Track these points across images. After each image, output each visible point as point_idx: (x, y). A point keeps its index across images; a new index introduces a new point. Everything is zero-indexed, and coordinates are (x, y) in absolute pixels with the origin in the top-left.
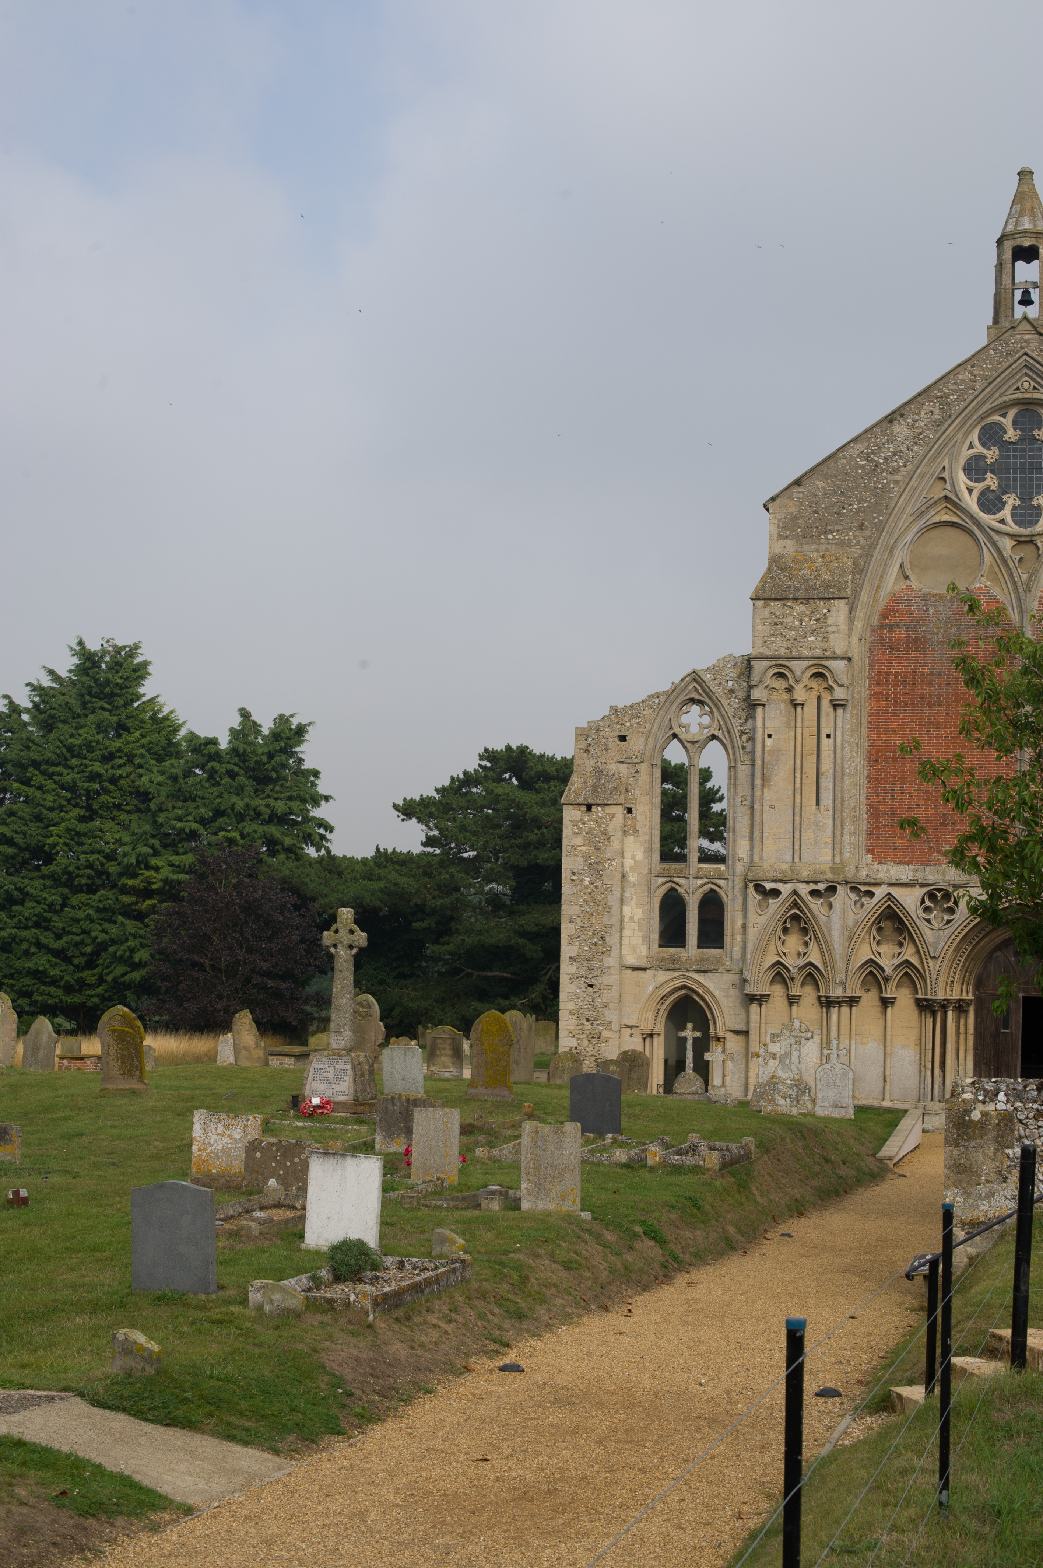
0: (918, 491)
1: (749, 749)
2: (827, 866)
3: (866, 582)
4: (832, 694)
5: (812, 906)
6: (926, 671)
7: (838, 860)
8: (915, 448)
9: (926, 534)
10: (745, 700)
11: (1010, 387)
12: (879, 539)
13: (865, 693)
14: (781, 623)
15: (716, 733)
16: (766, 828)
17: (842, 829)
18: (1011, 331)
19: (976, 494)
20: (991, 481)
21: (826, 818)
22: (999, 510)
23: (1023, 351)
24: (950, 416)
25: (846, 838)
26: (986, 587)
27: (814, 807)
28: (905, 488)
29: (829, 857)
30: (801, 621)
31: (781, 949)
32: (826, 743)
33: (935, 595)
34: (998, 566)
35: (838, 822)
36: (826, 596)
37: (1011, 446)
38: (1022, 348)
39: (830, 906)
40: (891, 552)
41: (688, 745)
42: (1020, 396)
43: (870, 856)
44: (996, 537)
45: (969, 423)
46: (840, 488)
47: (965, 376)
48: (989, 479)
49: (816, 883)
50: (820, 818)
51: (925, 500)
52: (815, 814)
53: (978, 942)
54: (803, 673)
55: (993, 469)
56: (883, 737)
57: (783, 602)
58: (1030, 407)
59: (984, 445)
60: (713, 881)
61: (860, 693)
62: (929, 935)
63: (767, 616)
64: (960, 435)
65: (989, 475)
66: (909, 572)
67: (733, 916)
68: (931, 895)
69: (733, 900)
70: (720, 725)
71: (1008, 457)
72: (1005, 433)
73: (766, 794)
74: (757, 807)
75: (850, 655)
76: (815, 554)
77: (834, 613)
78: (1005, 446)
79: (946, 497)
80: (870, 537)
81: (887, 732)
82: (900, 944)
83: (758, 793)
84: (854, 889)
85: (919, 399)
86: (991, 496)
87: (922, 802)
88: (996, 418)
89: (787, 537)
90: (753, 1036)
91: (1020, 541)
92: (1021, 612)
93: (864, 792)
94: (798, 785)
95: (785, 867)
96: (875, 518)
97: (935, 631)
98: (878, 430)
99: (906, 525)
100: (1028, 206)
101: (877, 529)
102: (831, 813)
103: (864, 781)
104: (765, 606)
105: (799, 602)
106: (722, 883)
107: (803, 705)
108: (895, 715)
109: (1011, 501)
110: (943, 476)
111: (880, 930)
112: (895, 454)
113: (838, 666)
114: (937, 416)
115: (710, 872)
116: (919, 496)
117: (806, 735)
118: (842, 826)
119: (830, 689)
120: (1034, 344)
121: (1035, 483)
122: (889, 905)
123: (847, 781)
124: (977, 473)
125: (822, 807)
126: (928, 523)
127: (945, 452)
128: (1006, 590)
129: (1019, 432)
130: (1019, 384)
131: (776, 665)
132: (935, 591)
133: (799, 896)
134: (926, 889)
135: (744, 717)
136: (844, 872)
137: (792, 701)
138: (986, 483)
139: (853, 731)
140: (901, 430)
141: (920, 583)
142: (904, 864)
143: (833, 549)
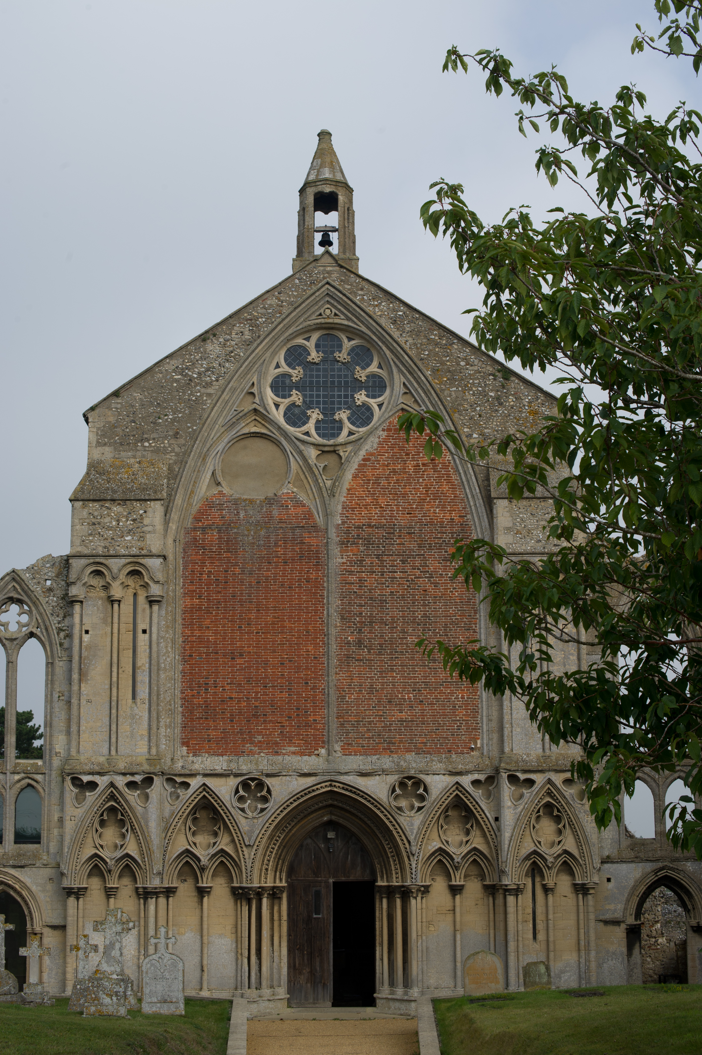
0: (230, 404)
1: (66, 645)
2: (144, 758)
3: (180, 487)
4: (147, 591)
5: (129, 798)
6: (238, 570)
7: (154, 751)
8: (227, 365)
9: (237, 444)
10: (63, 598)
11: (314, 312)
12: (193, 446)
13: (180, 591)
14: (99, 524)
15: (34, 630)
16: (83, 722)
17: (158, 722)
18: (314, 264)
19: (282, 409)
20: (296, 397)
21: (142, 711)
22: (304, 423)
23: (323, 282)
24: (259, 337)
25: (162, 730)
26: (293, 492)
27: (130, 701)
28: (218, 401)
29: (145, 750)
30: (118, 521)
31: (98, 841)
32: (142, 639)
33: (245, 500)
34: (304, 473)
35: (154, 714)
36: (143, 497)
37: (315, 367)
38: (324, 278)
39: (147, 797)
40: (204, 459)
41: (6, 643)
42: (323, 321)
43: (185, 748)
44: (302, 447)
45: (277, 344)
46: (156, 399)
47: (272, 301)
48: (295, 396)
49: (132, 774)
50: (136, 711)
51: (236, 413)
52: (131, 707)
53: (290, 830)
54: (120, 570)
55: (298, 386)
56: (197, 633)
57: (101, 503)
58: (331, 332)
59: (289, 365)
60: (31, 776)
61: (174, 591)
62: (243, 823)
63: (86, 516)
64: (268, 354)
65: (294, 392)
66: (220, 479)
67: (49, 811)
68: (245, 785)
69: (50, 794)
70: (38, 623)
71: (311, 376)
72: (309, 354)
73: (83, 689)
74: (74, 701)
75: (164, 553)
76: (132, 460)
77: (150, 514)
78: (308, 365)
79: (255, 410)
80: (184, 445)
81: (200, 629)
82: (216, 834)
83: (75, 688)
84: (169, 780)
85: (231, 321)
86: (297, 411)
87: (234, 695)
88: (300, 341)
89: (105, 444)
90: (71, 930)
91: (324, 452)
92: (326, 515)
93: (179, 685)
94: (115, 679)
95: (102, 759)
96: (189, 428)
97: (246, 533)
98: (192, 348)
99: (218, 434)
100: (328, 160)
101: (191, 438)
102: (147, 706)
103: (178, 676)
104: (84, 507)
105: (116, 504)
106: (39, 777)
107: (119, 601)
108: (208, 612)
109: (315, 415)
110: (252, 391)
111: (195, 820)
112: (208, 370)
113: (154, 563)
114: (247, 336)
115: (27, 767)
116: (230, 409)
117: (123, 630)
118: (158, 718)
119: (146, 586)
120: (335, 275)
121: (336, 400)
122: (204, 796)
123: (163, 676)
124: (284, 390)
125: (138, 701)
126: (238, 434)
127: (254, 369)
128: (311, 496)
129: (321, 354)
130: (322, 311)
131: (94, 563)
132: (245, 497)
133: (116, 788)
134: (240, 779)
135: (61, 615)
136: (160, 764)
137: (109, 597)
138: (292, 398)
139: (168, 627)
140: (213, 348)
141: (231, 489)
142: (218, 755)
143: (149, 455)
